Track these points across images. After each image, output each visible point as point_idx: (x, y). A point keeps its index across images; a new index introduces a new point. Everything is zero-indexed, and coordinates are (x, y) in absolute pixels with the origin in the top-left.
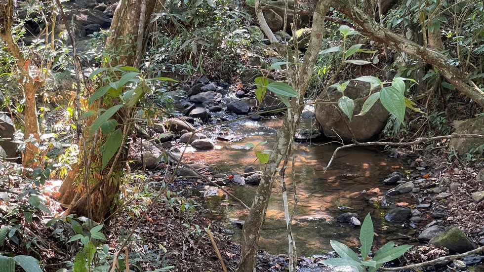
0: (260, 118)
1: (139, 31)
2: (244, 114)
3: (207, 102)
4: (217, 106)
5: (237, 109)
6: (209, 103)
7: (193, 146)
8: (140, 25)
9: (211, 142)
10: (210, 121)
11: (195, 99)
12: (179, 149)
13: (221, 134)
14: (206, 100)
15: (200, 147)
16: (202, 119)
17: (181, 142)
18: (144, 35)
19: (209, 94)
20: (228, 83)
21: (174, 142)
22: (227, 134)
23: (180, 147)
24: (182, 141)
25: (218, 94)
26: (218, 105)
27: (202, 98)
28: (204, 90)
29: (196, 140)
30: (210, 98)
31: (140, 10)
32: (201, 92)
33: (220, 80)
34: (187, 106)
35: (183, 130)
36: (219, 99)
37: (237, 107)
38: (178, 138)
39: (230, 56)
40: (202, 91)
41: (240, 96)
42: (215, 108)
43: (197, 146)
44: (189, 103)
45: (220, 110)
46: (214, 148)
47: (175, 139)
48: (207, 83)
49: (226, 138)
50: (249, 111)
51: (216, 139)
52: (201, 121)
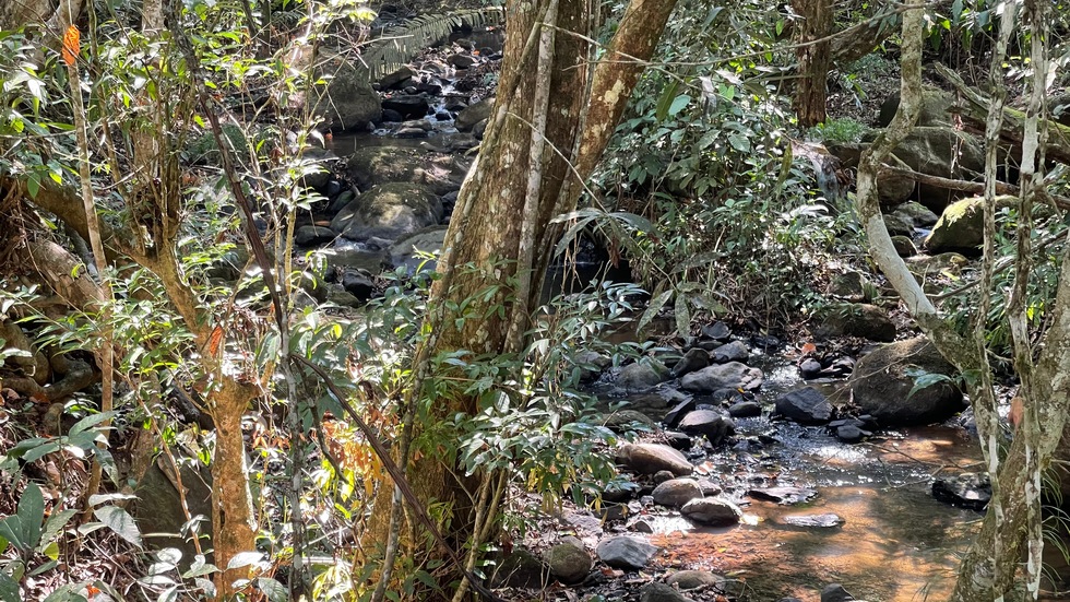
0: (862, 435)
1: (522, 244)
2: (820, 422)
3: (724, 390)
4: (749, 403)
5: (801, 411)
6: (731, 394)
7: (686, 515)
8: (524, 230)
9: (733, 507)
10: (732, 444)
11: (695, 382)
12: (648, 523)
13: (758, 481)
14: (722, 385)
15: (704, 519)
16: (711, 439)
17: (656, 503)
18: (536, 255)
19: (730, 371)
20: (779, 338)
21: (638, 504)
22: (774, 482)
23: (652, 519)
24: (658, 500)
25: (754, 370)
26: (752, 398)
27: (711, 380)
28: (719, 358)
29: (695, 501)
30: (733, 381)
31: (526, 186)
32: (711, 364)
33: (758, 330)
34: (675, 402)
35: (662, 473)
36: (755, 384)
37: (800, 405)
38: (648, 492)
39: (784, 270)
40: (713, 361)
41: (808, 375)
42: (745, 406)
43: (695, 516)
44: (680, 395)
45: (756, 412)
46: (741, 522)
47: (639, 496)
48: (727, 340)
49: (773, 492)
50: (833, 417)
51: (745, 494)
52: (709, 445)
